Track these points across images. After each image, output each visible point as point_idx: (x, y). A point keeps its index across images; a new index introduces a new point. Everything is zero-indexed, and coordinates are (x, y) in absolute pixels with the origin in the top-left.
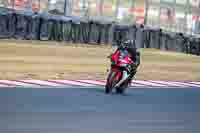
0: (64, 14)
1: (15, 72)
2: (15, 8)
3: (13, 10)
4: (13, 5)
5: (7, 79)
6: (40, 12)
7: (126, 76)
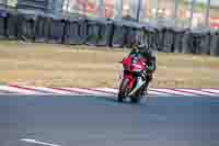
0: (137, 21)
1: (86, 80)
2: (87, 14)
3: (84, 16)
4: (85, 11)
5: (78, 87)
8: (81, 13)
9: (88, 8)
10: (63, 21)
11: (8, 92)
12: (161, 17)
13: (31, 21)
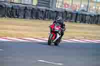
0: (87, 12)
6: (77, 10)
7: (58, 36)
8: (64, 8)
9: (67, 6)
10: (56, 11)
11: (32, 41)
12: (97, 10)
13: (43, 11)
